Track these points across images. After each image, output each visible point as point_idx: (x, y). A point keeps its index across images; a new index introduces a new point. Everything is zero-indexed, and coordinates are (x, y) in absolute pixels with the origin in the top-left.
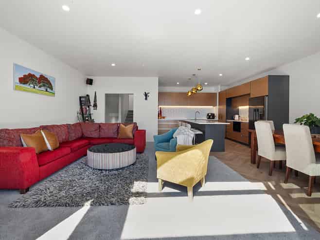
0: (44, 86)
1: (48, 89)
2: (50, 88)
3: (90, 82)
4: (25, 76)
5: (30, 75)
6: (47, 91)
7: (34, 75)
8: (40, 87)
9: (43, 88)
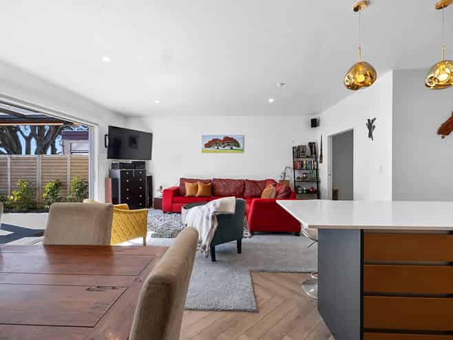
0: (229, 145)
1: (234, 148)
2: (235, 146)
3: (315, 123)
4: (209, 142)
5: (214, 140)
6: (232, 149)
7: (218, 139)
8: (224, 147)
9: (228, 148)
